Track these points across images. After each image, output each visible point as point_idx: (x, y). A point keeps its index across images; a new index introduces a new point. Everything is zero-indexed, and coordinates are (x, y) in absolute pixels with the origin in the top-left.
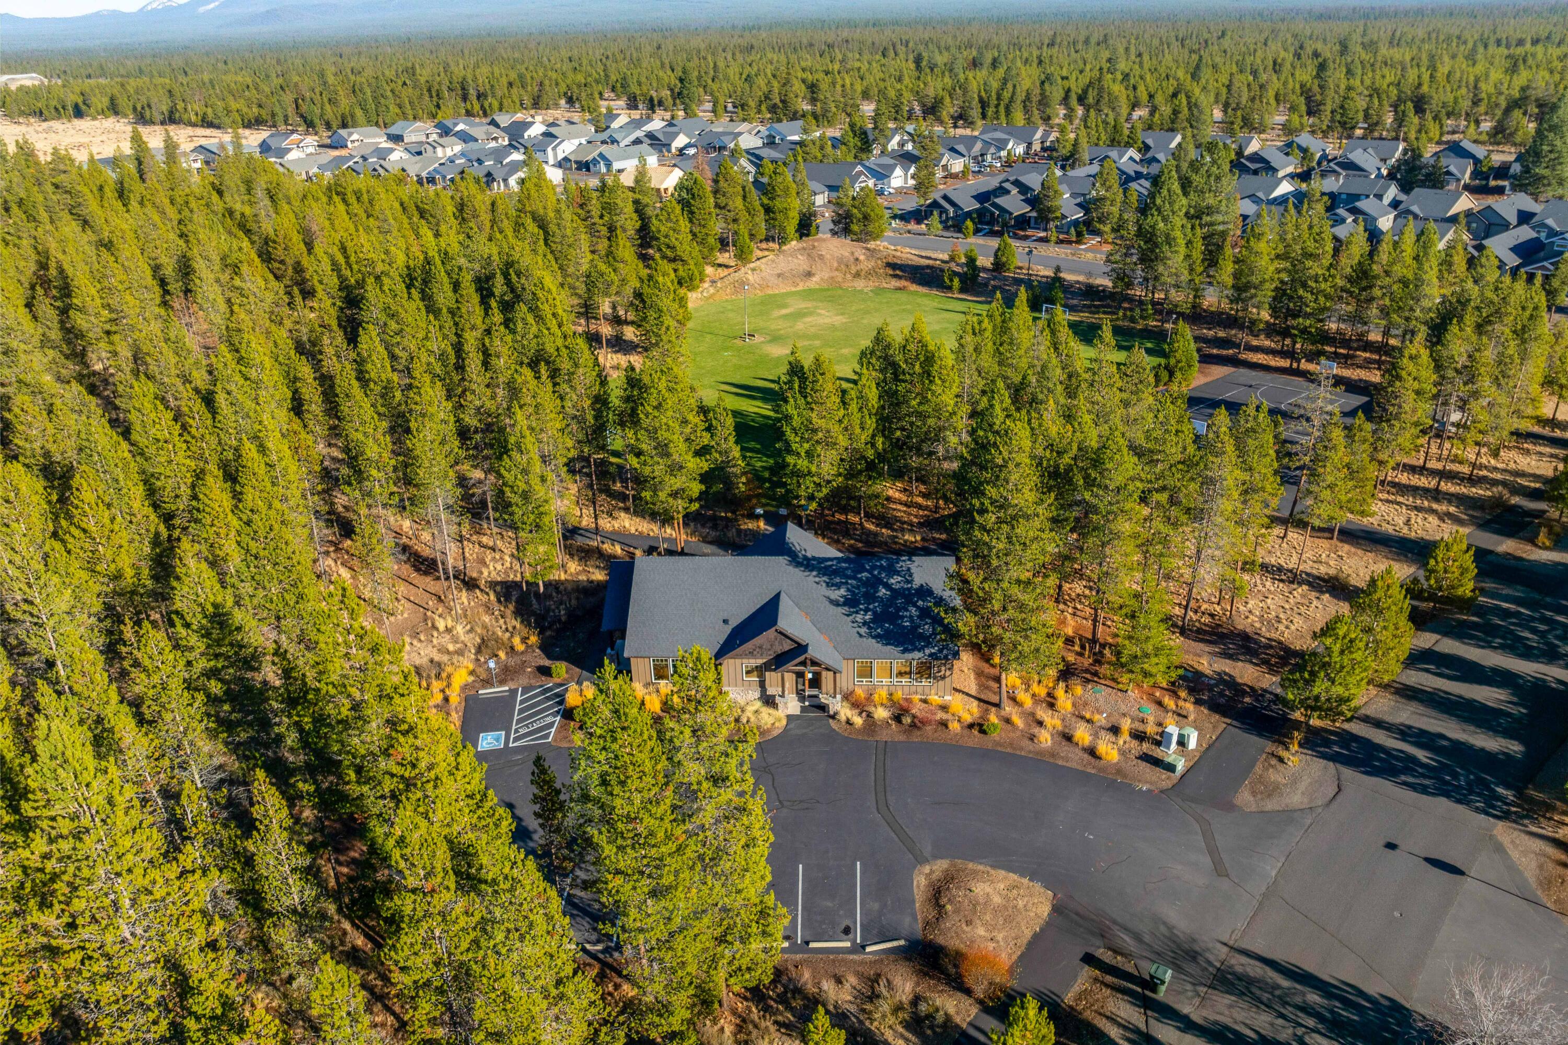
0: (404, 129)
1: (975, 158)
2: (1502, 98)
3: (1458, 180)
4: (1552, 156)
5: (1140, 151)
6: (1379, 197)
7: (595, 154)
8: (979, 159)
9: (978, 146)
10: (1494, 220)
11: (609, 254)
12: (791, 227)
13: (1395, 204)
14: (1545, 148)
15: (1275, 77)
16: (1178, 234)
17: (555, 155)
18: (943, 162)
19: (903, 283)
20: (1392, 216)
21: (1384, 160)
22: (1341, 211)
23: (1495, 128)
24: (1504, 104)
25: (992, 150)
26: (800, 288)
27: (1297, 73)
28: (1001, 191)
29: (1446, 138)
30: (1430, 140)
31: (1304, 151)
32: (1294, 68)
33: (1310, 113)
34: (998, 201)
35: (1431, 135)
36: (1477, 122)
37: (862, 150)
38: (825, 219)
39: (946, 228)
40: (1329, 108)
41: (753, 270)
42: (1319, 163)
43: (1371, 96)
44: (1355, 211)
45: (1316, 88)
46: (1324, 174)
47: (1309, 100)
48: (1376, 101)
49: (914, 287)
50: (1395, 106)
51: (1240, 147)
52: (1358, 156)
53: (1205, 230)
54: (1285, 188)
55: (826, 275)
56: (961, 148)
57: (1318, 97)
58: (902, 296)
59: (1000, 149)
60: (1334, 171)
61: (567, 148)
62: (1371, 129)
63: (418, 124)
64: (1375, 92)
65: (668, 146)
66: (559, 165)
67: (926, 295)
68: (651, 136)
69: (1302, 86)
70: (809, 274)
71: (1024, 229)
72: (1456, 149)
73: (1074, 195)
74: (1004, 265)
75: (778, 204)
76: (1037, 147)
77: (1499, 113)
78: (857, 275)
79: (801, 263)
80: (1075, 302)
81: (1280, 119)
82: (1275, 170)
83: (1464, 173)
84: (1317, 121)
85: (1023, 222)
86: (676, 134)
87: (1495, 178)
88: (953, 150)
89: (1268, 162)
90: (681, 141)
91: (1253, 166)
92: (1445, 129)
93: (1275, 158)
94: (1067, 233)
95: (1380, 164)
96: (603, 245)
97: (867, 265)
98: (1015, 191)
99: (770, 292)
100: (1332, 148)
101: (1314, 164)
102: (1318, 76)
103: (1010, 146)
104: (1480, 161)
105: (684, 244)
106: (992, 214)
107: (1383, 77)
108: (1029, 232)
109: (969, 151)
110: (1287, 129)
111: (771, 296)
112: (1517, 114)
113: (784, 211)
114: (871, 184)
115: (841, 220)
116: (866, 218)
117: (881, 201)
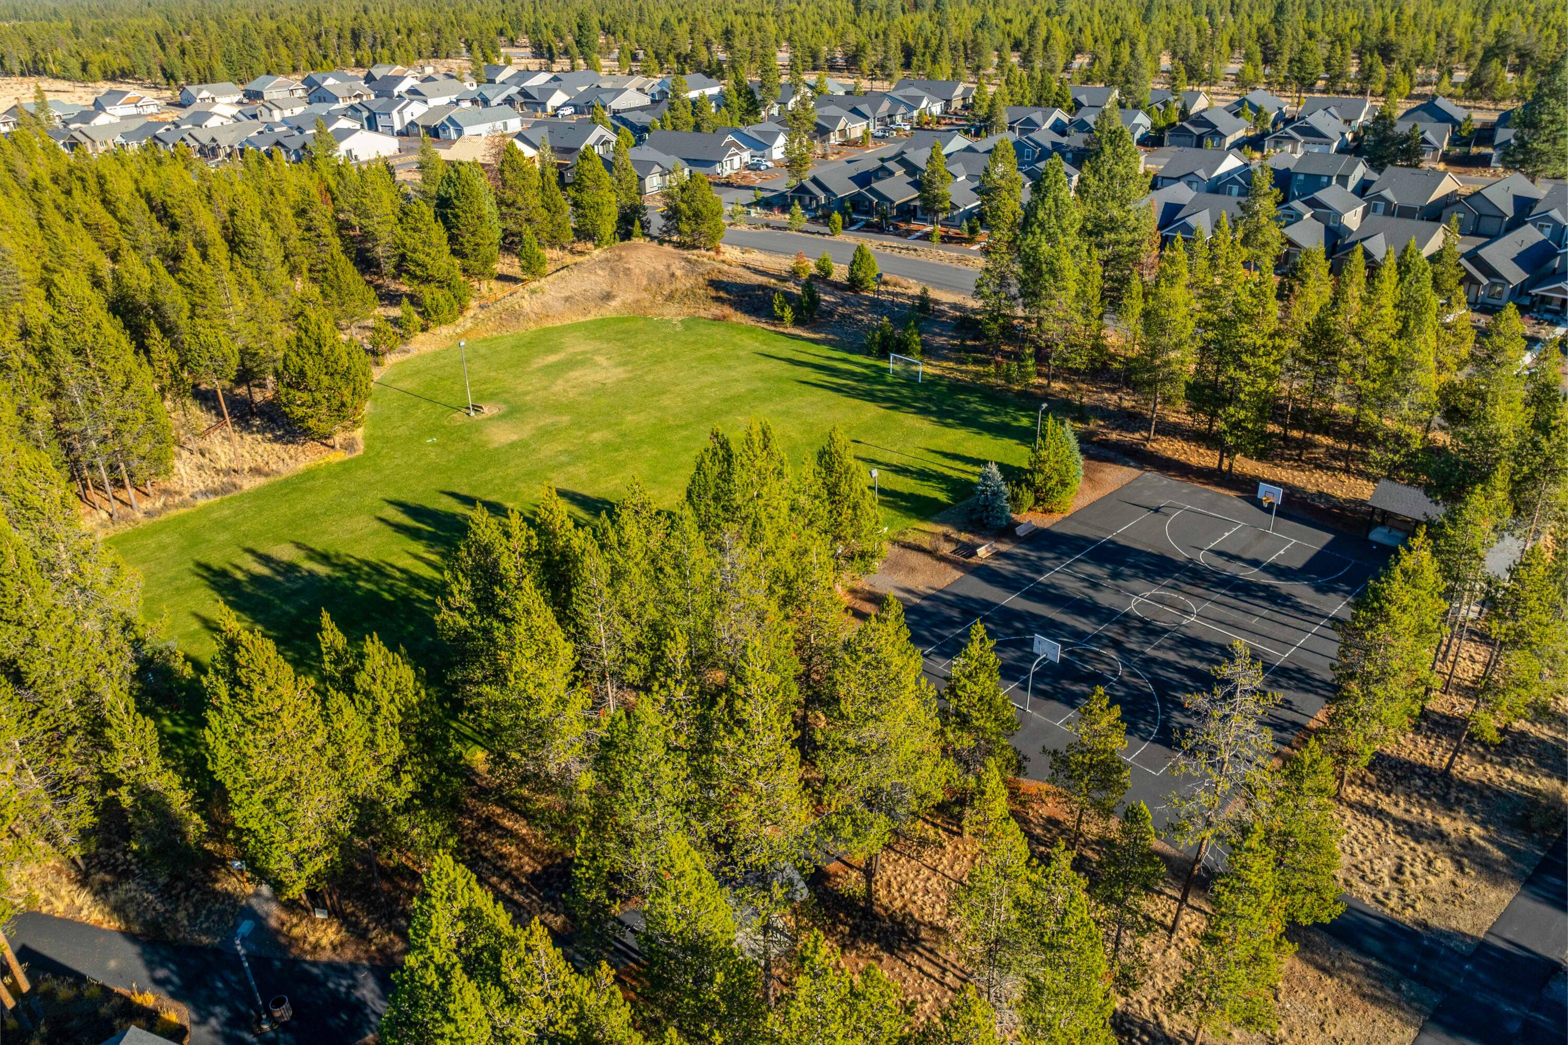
0: (265, 84)
1: (881, 120)
2: (1479, 46)
3: (1436, 149)
4: (1553, 127)
5: (1069, 111)
6: (1343, 180)
7: (448, 117)
8: (887, 121)
9: (885, 106)
10: (1487, 210)
12: (608, 227)
13: (1363, 189)
14: (1545, 117)
15: (1231, 19)
16: (1066, 262)
17: (402, 119)
18: (841, 125)
19: (727, 310)
20: (1360, 210)
21: (1348, 122)
22: (1297, 204)
23: (1471, 79)
24: (1480, 54)
25: (902, 110)
26: (591, 317)
27: (1255, 15)
29: (1418, 90)
30: (1400, 95)
31: (1258, 110)
32: (1252, 8)
33: (1266, 61)
34: (876, 185)
35: (1401, 88)
36: (1450, 73)
37: (748, 112)
38: (655, 215)
39: (814, 220)
40: (1286, 56)
41: (533, 292)
42: (1274, 124)
43: (1332, 43)
44: (1313, 204)
45: (1272, 35)
46: (1278, 142)
47: (1265, 46)
48: (1338, 50)
49: (739, 318)
50: (1360, 55)
51: (1184, 106)
52: (1318, 120)
53: (1108, 251)
54: (1231, 163)
55: (630, 297)
56: (865, 108)
57: (1275, 44)
58: (718, 331)
59: (911, 108)
60: (1291, 138)
61: (416, 110)
62: (1333, 80)
63: (281, 79)
64: (1338, 39)
65: (543, 104)
66: (404, 131)
67: (750, 330)
69: (1259, 30)
70: (608, 297)
71: (908, 222)
72: (1431, 109)
73: (970, 177)
74: (861, 282)
75: (586, 198)
76: (957, 104)
77: (1475, 63)
78: (670, 297)
79: (599, 280)
80: (941, 340)
81: (1234, 67)
82: (1223, 136)
83: (1441, 143)
84: (1273, 72)
85: (907, 212)
86: (553, 91)
87: (1477, 144)
88: (855, 111)
89: (1214, 126)
90: (559, 99)
91: (1196, 131)
92: (1416, 81)
93: (1223, 121)
94: (959, 227)
95: (1344, 128)
97: (684, 283)
98: (900, 172)
99: (548, 324)
100: (1289, 104)
101: (1269, 126)
102: (1275, 20)
103: (924, 105)
104: (1459, 124)
106: (871, 202)
107: (1346, 19)
108: (914, 225)
109: (874, 111)
110: (1241, 81)
111: (546, 331)
112: (1495, 64)
113: (596, 207)
114: (746, 156)
115: (673, 215)
116: (697, 216)
117: (754, 179)
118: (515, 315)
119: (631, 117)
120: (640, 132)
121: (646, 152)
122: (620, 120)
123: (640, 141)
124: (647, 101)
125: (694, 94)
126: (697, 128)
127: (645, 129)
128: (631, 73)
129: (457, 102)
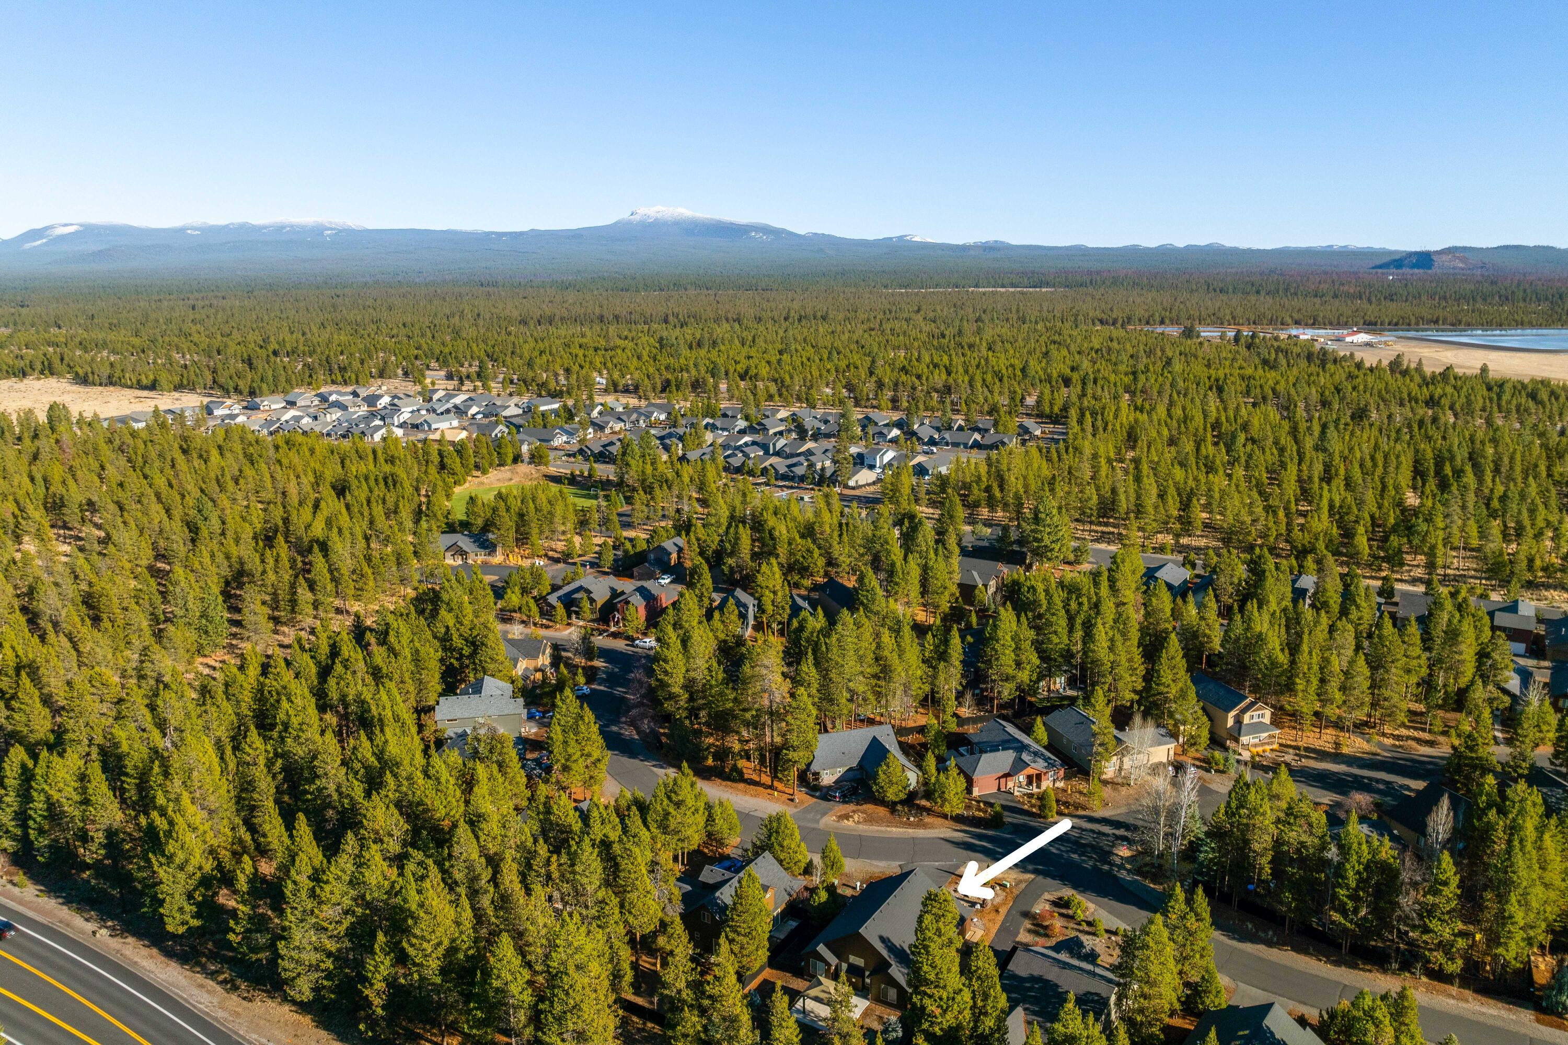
0: (297, 397)
1: (633, 422)
7: (422, 420)
11: (426, 472)
12: (509, 461)
17: (399, 419)
18: (610, 425)
28: (612, 444)
38: (526, 457)
39: (583, 459)
41: (487, 477)
49: (552, 484)
55: (518, 479)
61: (405, 416)
65: (466, 413)
66: (401, 426)
68: (456, 407)
70: (512, 479)
74: (592, 475)
75: (502, 451)
78: (532, 479)
79: (509, 475)
86: (471, 407)
90: (474, 410)
96: (424, 468)
97: (535, 475)
105: (457, 466)
106: (603, 453)
113: (506, 454)
114: (565, 438)
115: (532, 457)
116: (541, 457)
117: (567, 447)
118: (482, 483)
119: (514, 420)
120: (518, 427)
121: (521, 436)
122: (509, 422)
123: (519, 431)
124: (521, 411)
125: (542, 408)
126: (545, 426)
127: (521, 426)
128: (511, 395)
129: (418, 410)
